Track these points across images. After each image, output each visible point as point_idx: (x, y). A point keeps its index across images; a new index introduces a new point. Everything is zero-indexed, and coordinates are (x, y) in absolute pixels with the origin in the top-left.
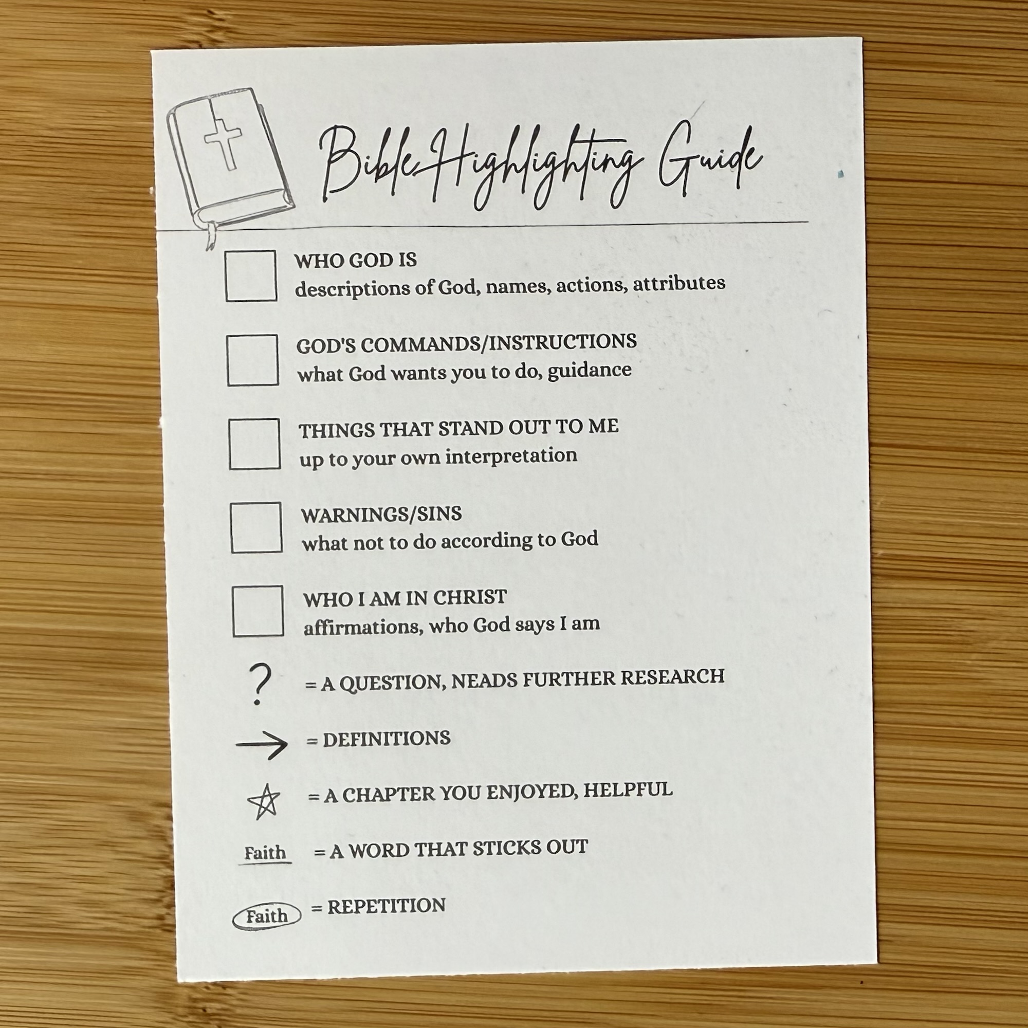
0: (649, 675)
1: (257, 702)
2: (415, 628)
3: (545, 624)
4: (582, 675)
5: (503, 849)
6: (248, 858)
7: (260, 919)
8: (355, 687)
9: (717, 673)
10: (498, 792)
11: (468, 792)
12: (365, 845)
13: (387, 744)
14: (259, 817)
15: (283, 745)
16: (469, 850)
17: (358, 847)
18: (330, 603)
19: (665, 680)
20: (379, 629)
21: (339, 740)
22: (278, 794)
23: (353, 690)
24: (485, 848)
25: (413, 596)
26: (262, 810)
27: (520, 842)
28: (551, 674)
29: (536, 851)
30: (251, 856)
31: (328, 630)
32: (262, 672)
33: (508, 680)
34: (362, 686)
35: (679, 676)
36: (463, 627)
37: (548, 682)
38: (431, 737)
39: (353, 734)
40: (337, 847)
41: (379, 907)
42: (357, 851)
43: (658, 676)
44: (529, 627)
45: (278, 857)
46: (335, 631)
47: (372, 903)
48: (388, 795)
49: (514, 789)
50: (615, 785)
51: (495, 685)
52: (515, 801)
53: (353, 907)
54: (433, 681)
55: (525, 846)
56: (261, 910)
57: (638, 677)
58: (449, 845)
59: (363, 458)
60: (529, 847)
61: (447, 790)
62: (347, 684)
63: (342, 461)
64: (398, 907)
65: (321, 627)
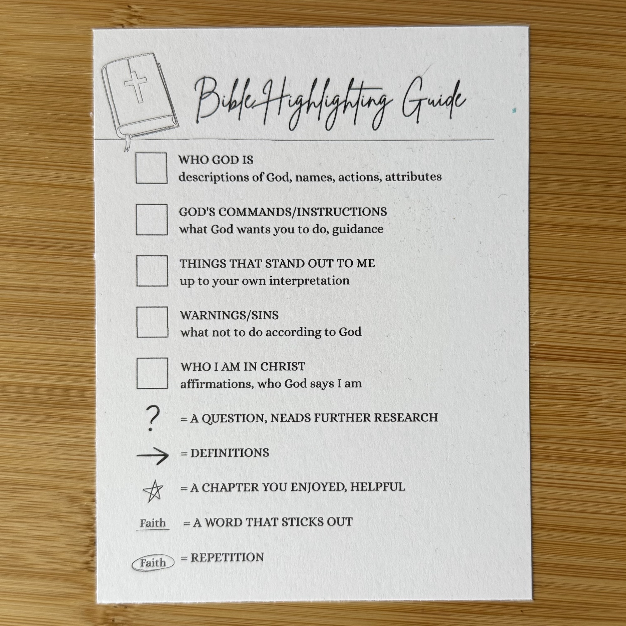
0: (392, 416)
1: (150, 429)
2: (249, 385)
3: (328, 383)
4: (350, 416)
5: (300, 522)
6: (142, 526)
7: (148, 565)
8: (211, 421)
9: (433, 415)
10: (297, 487)
11: (279, 487)
12: (215, 519)
13: (230, 456)
14: (150, 501)
15: (166, 456)
16: (279, 523)
17: (211, 520)
18: (197, 369)
19: (401, 419)
20: (227, 385)
21: (201, 453)
22: (162, 487)
23: (210, 422)
24: (289, 522)
25: (248, 365)
26: (152, 496)
27: (310, 519)
28: (332, 415)
29: (321, 524)
30: (144, 525)
31: (195, 385)
32: (154, 411)
33: (305, 418)
34: (216, 420)
35: (409, 417)
36: (278, 385)
37: (330, 419)
38: (257, 452)
39: (209, 450)
40: (197, 520)
41: (223, 558)
42: (210, 523)
43: (397, 417)
44: (319, 385)
45: (161, 526)
46: (200, 386)
47: (219, 555)
48: (230, 488)
49: (307, 485)
50: (370, 484)
51: (297, 421)
52: (308, 493)
53: (207, 558)
54: (259, 418)
55: (314, 521)
56: (150, 559)
57: (385, 417)
58: (267, 519)
59: (219, 281)
60: (316, 521)
61: (266, 485)
62: (206, 419)
63: (206, 282)
64: (235, 558)
65: (191, 383)
